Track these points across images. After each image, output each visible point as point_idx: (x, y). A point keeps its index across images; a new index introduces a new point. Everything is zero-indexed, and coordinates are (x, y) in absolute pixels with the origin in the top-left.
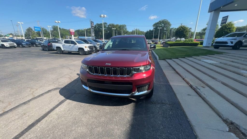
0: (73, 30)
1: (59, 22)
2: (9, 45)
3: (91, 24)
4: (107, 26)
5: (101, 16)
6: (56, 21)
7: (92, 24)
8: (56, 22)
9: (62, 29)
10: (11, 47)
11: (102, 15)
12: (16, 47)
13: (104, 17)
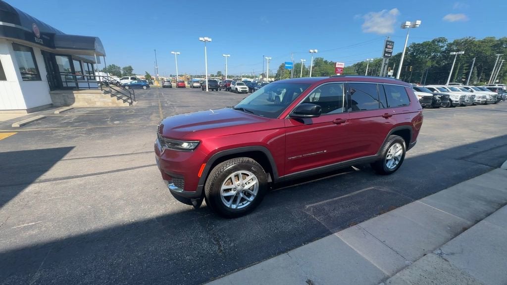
0: (341, 65)
1: (316, 51)
2: (242, 89)
3: (386, 47)
4: (446, 47)
5: (404, 26)
6: (312, 51)
7: (388, 46)
8: (310, 52)
9: (330, 63)
10: (244, 92)
11: (408, 23)
12: (247, 93)
13: (414, 26)
